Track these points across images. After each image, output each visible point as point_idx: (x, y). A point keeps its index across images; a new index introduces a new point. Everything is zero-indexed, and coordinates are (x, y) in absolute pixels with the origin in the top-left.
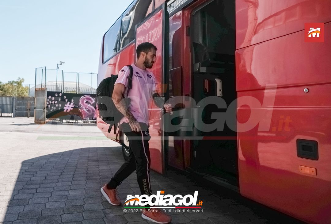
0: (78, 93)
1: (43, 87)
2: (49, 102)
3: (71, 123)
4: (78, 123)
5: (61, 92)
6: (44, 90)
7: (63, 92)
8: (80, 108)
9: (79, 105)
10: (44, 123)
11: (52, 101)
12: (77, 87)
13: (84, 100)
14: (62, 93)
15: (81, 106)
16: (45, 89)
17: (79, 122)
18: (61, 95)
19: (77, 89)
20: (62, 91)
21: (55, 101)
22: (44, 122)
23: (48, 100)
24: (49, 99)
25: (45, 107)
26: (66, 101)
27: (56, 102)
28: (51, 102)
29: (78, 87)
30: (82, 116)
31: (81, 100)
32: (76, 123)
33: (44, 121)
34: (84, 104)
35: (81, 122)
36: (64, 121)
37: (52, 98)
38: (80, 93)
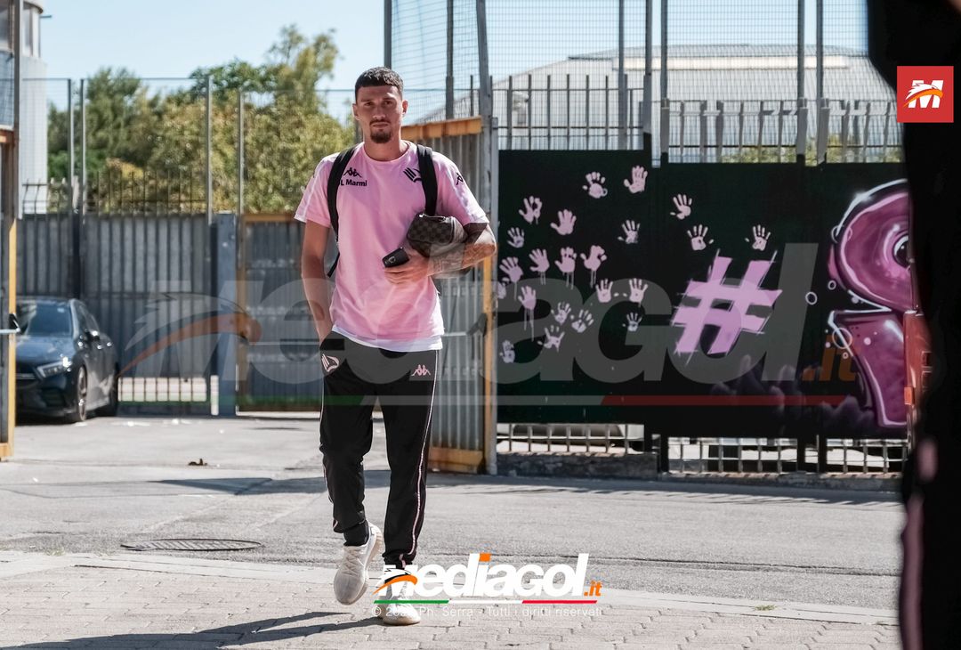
0: (811, 161)
1: (461, 112)
2: (526, 264)
3: (750, 466)
4: (823, 466)
5: (643, 157)
6: (471, 140)
7: (664, 156)
8: (838, 321)
9: (831, 285)
10: (480, 473)
11: (554, 257)
12: (801, 102)
13: (879, 222)
14: (656, 163)
15: (856, 299)
16: (474, 129)
17: (834, 457)
18: (637, 182)
19: (801, 114)
20: (647, 138)
21: (582, 247)
22: (474, 457)
23: (518, 240)
24: (522, 224)
25: (487, 309)
26: (698, 244)
27: (595, 258)
28: (541, 260)
29: (810, 92)
30: (862, 400)
31: (845, 232)
32: (801, 465)
33: (482, 449)
34: (878, 274)
35: (855, 458)
36: (682, 449)
37: (550, 215)
38: (834, 157)
